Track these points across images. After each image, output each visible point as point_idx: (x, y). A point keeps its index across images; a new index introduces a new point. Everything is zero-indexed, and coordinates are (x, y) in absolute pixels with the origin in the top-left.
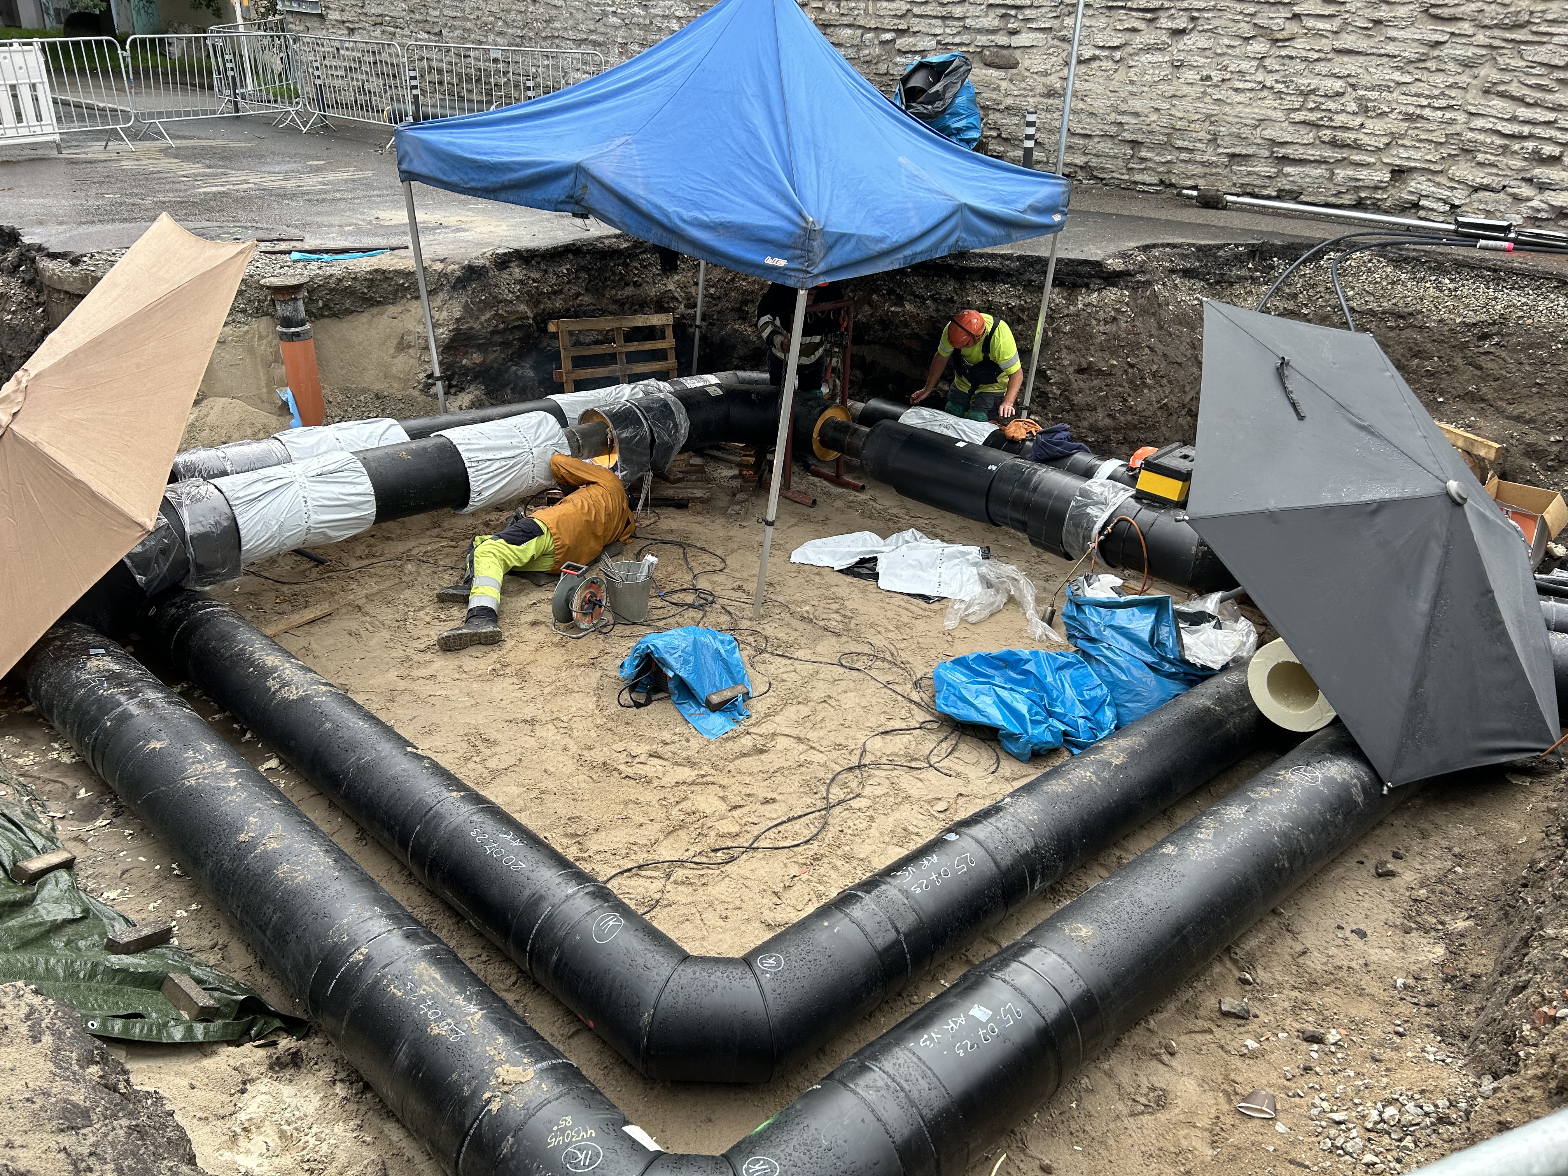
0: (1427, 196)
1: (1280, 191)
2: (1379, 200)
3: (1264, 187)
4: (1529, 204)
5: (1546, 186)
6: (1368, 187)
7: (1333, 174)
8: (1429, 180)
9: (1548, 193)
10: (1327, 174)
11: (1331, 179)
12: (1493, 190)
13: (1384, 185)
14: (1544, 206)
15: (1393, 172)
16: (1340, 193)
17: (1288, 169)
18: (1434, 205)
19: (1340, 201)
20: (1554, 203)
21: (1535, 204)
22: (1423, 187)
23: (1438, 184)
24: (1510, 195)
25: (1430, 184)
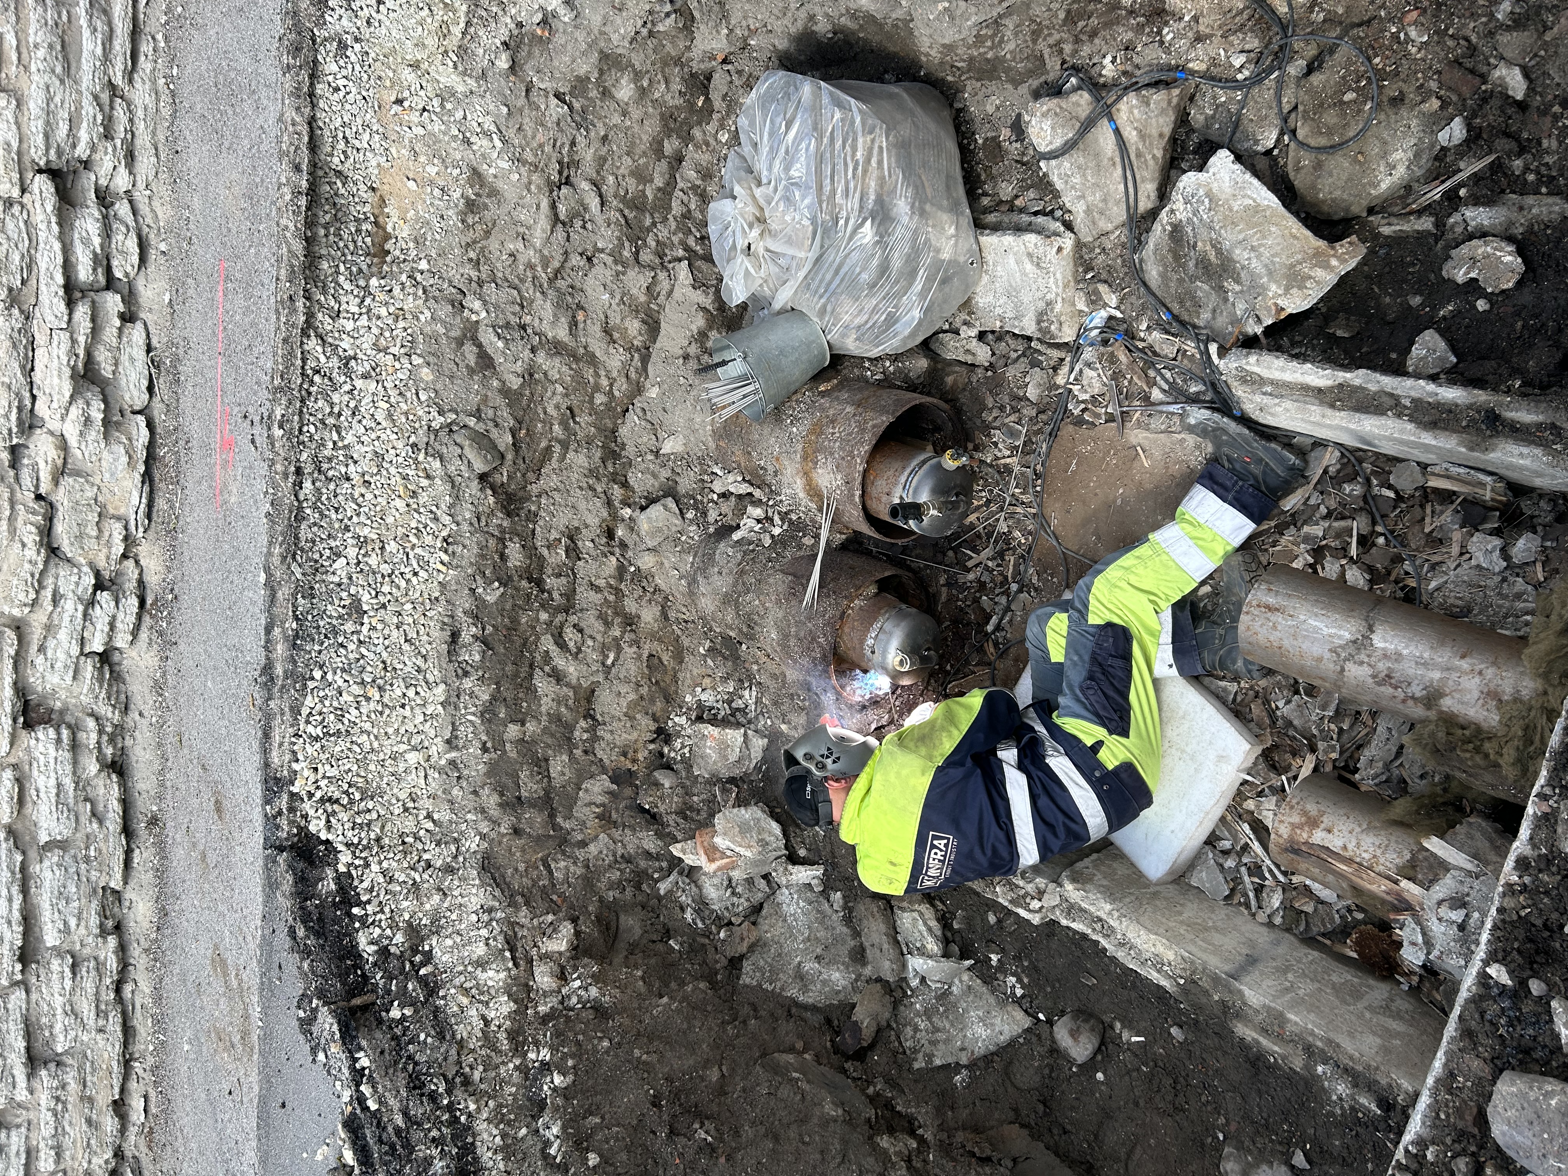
0: (82, 642)
1: (103, 933)
2: (101, 732)
3: (100, 967)
4: (73, 441)
5: (25, 415)
6: (75, 763)
7: (49, 846)
8: (42, 649)
9: (41, 409)
10: (53, 857)
11: (62, 845)
12: (50, 519)
13: (65, 733)
14: (75, 412)
15: (29, 725)
16: (94, 814)
17: (50, 937)
18: (102, 625)
19: (115, 806)
20: (67, 395)
21: (71, 431)
22: (61, 656)
23: (50, 628)
24: (56, 482)
25: (51, 643)
